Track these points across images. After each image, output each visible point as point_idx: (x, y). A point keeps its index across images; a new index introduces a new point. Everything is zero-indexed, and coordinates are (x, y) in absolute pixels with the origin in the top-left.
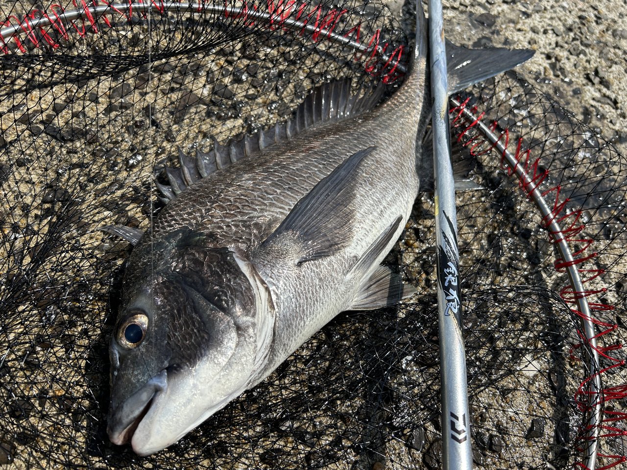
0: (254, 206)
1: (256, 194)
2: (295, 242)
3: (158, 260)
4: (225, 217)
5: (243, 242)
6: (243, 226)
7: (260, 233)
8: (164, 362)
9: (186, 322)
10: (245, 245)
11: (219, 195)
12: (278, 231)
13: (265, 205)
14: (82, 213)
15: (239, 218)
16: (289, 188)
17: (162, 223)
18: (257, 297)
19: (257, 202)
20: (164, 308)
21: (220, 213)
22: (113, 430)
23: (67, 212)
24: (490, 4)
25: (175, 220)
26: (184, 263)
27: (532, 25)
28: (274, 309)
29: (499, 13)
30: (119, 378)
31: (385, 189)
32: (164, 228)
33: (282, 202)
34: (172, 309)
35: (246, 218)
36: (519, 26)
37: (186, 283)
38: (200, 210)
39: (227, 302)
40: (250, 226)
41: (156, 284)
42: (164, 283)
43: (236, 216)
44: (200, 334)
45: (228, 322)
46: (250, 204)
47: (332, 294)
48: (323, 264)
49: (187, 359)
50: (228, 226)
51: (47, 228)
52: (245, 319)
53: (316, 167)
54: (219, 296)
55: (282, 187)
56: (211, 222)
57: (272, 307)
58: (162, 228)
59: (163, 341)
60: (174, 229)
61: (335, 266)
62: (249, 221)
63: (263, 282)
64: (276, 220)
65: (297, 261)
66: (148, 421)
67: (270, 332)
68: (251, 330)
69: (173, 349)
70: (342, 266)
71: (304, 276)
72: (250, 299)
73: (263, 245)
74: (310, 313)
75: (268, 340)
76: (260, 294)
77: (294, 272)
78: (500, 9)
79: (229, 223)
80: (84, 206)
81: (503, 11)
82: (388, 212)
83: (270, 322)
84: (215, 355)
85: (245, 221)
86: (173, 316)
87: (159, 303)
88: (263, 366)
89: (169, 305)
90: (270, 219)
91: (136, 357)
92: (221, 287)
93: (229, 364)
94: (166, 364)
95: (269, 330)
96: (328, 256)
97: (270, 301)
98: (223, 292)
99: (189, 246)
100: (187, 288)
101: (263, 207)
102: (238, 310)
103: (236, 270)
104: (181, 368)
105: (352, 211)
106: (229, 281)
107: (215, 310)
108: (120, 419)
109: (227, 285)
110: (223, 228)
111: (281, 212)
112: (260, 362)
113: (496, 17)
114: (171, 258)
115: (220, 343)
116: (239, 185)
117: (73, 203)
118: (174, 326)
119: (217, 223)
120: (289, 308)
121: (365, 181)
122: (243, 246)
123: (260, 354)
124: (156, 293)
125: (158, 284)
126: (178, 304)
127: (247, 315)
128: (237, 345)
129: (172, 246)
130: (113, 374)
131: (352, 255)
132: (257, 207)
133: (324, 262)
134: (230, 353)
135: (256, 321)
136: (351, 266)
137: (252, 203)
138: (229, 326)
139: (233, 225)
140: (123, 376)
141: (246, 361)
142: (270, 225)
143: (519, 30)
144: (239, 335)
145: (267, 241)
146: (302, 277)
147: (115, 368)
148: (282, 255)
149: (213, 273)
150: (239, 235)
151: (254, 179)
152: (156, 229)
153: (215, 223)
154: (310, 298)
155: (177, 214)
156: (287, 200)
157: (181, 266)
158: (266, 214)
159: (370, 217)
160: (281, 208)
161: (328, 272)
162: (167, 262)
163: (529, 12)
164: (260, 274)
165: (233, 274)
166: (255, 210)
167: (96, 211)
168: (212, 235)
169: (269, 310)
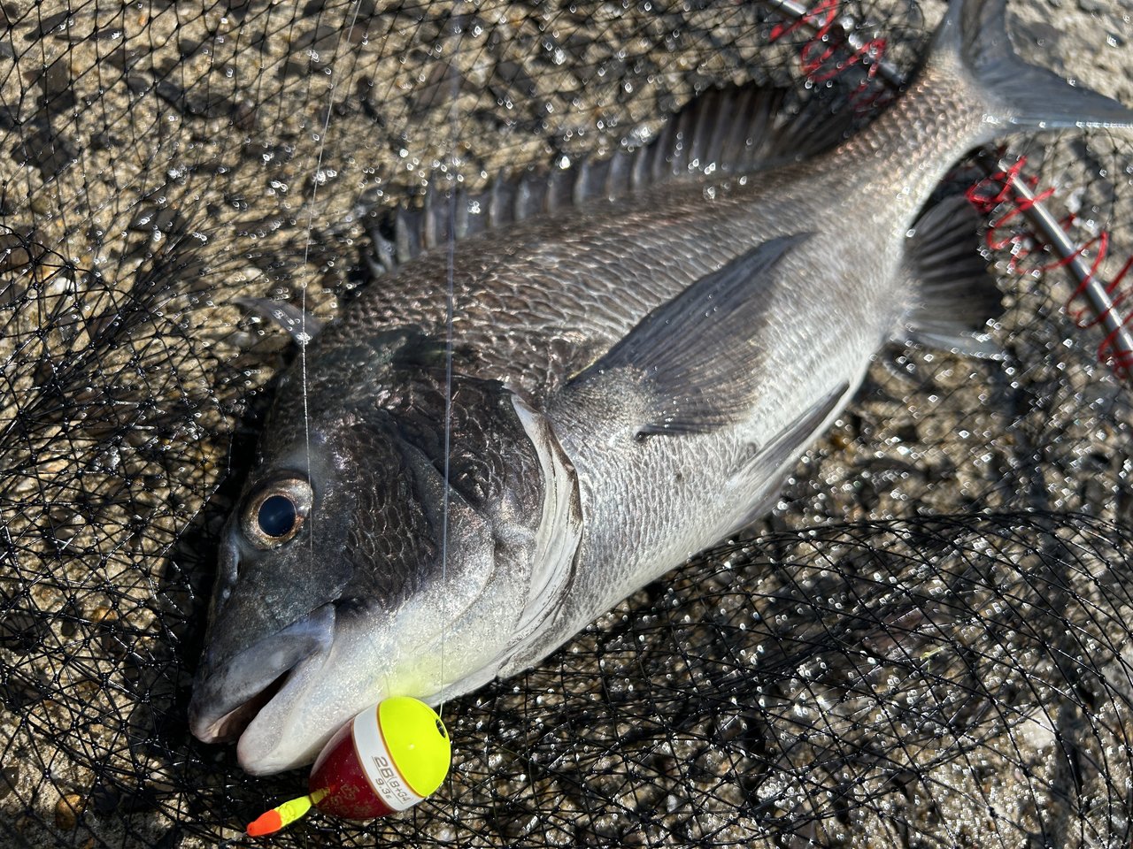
0: (557, 307)
1: (564, 283)
2: (637, 390)
3: (351, 382)
4: (498, 320)
5: (529, 375)
6: (533, 342)
7: (565, 361)
8: (332, 588)
9: (392, 514)
10: (533, 382)
11: (488, 275)
12: (606, 363)
13: (582, 308)
14: (203, 263)
15: (527, 325)
16: (633, 283)
17: (365, 311)
18: (548, 487)
19: (564, 300)
20: (352, 477)
21: (489, 311)
22: (199, 712)
23: (177, 256)
24: (1053, 6)
25: (393, 309)
26: (406, 397)
27: (1125, 63)
28: (581, 518)
29: (1067, 27)
30: (231, 604)
31: (822, 320)
32: (368, 321)
33: (616, 309)
34: (368, 482)
35: (540, 328)
36: (1101, 60)
37: (405, 435)
38: (446, 299)
39: (485, 488)
40: (545, 344)
41: (342, 429)
42: (357, 427)
43: (520, 321)
44: (417, 543)
45: (481, 530)
46: (551, 303)
47: (699, 510)
48: (687, 447)
49: (381, 591)
50: (501, 338)
51: (130, 281)
52: (516, 529)
53: (691, 251)
54: (471, 473)
55: (617, 278)
56: (467, 324)
57: (578, 513)
58: (364, 320)
59: (338, 545)
60: (390, 326)
61: (711, 455)
62: (547, 335)
63: (565, 460)
64: (600, 342)
65: (637, 429)
66: (280, 708)
67: (565, 565)
68: (523, 556)
69: (355, 566)
70: (723, 456)
71: (646, 464)
72: (533, 491)
73: (571, 385)
74: (651, 540)
75: (559, 581)
76: (557, 484)
77: (629, 450)
78: (1069, 20)
79: (504, 331)
80: (209, 251)
81: (1075, 25)
82: (824, 366)
83: (570, 543)
84: (441, 594)
85: (538, 335)
86: (367, 497)
87: (342, 467)
88: (539, 633)
89: (362, 474)
90: (589, 340)
91: (276, 567)
92: (478, 456)
93: (468, 617)
94: (337, 593)
95: (563, 561)
96: (699, 433)
97: (576, 500)
98: (479, 465)
99: (419, 364)
100: (406, 446)
101: (578, 313)
102: (505, 508)
103: (514, 428)
104: (367, 607)
105: (757, 352)
106: (498, 447)
107: (458, 500)
108: (219, 692)
109: (490, 453)
110: (490, 341)
111: (612, 329)
112: (536, 623)
113: (1063, 33)
114: (378, 382)
115: (455, 570)
116: (531, 262)
117: (188, 241)
118: (367, 518)
119: (481, 328)
120: (610, 522)
121: (785, 296)
122: (528, 383)
123: (538, 607)
124: (339, 446)
125: (345, 428)
126: (382, 473)
127: (522, 523)
128: (490, 581)
129: (383, 359)
130: (220, 595)
131: (747, 440)
132: (564, 311)
133: (690, 444)
134: (472, 594)
135: (538, 537)
136: (741, 462)
137: (556, 301)
138: (481, 538)
139: (513, 338)
140: (241, 601)
141: (503, 617)
142: (586, 348)
143: (1102, 67)
144: (498, 561)
145: (579, 379)
146: (642, 466)
147: (225, 583)
148: (607, 411)
149: (466, 426)
150: (522, 360)
151: (561, 254)
152: (352, 321)
153: (475, 328)
154: (655, 511)
155: (400, 300)
156: (626, 307)
157: (397, 400)
158: (581, 326)
159: (789, 368)
160: (613, 320)
161: (696, 465)
162: (368, 389)
163: (1124, 37)
164: (561, 442)
165: (506, 435)
166: (561, 316)
167: (233, 264)
168: (466, 352)
169: (571, 518)
